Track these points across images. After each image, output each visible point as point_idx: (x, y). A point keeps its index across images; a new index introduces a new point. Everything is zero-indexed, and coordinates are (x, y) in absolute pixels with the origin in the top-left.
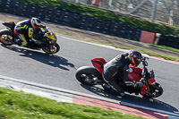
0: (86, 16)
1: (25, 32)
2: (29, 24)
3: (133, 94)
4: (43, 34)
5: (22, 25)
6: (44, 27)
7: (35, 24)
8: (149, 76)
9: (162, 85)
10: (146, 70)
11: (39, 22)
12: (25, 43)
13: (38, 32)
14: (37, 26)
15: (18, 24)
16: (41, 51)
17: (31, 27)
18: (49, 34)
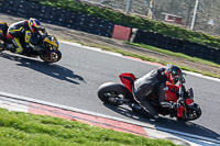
0: (47, 5)
1: (21, 36)
2: (26, 26)
3: (168, 116)
4: (42, 38)
6: (43, 30)
7: (33, 26)
8: (188, 95)
9: (200, 106)
10: (183, 87)
11: (38, 24)
12: (20, 49)
13: (36, 36)
14: (36, 29)
15: (12, 26)
16: (38, 59)
17: (29, 29)
18: (50, 38)
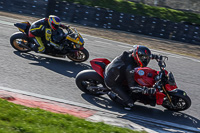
2: (45, 24)
4: (64, 36)
5: (38, 25)
6: (67, 28)
12: (42, 48)
13: (58, 34)
15: (33, 25)
18: (73, 36)
